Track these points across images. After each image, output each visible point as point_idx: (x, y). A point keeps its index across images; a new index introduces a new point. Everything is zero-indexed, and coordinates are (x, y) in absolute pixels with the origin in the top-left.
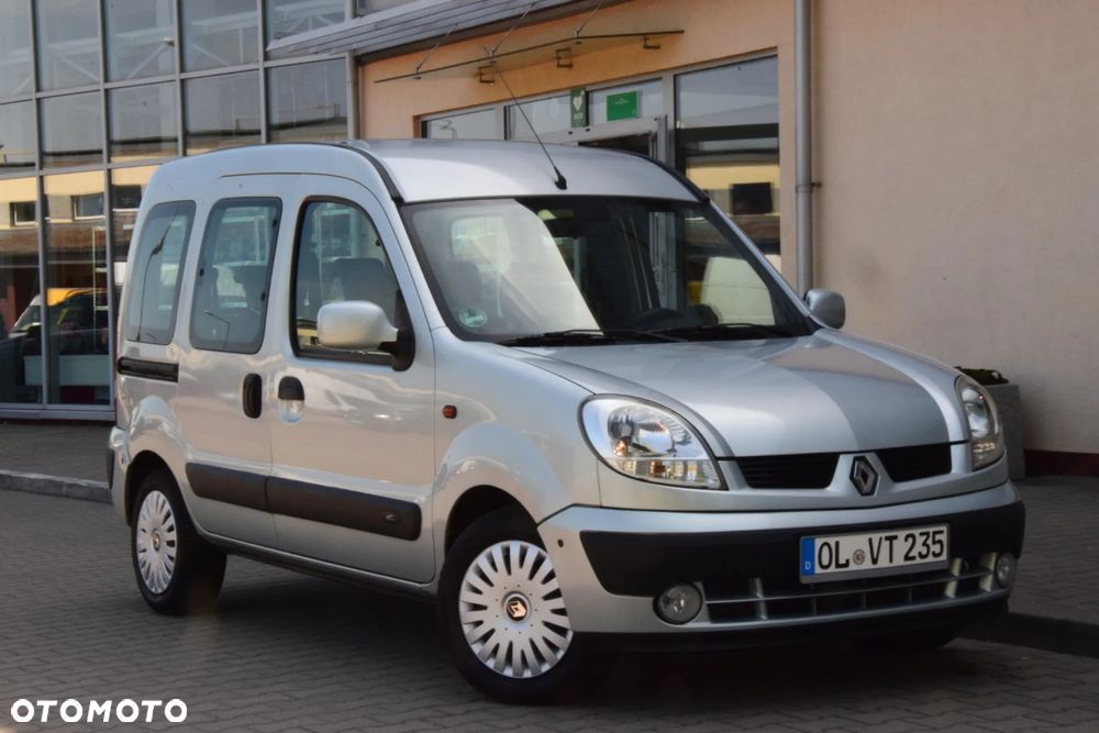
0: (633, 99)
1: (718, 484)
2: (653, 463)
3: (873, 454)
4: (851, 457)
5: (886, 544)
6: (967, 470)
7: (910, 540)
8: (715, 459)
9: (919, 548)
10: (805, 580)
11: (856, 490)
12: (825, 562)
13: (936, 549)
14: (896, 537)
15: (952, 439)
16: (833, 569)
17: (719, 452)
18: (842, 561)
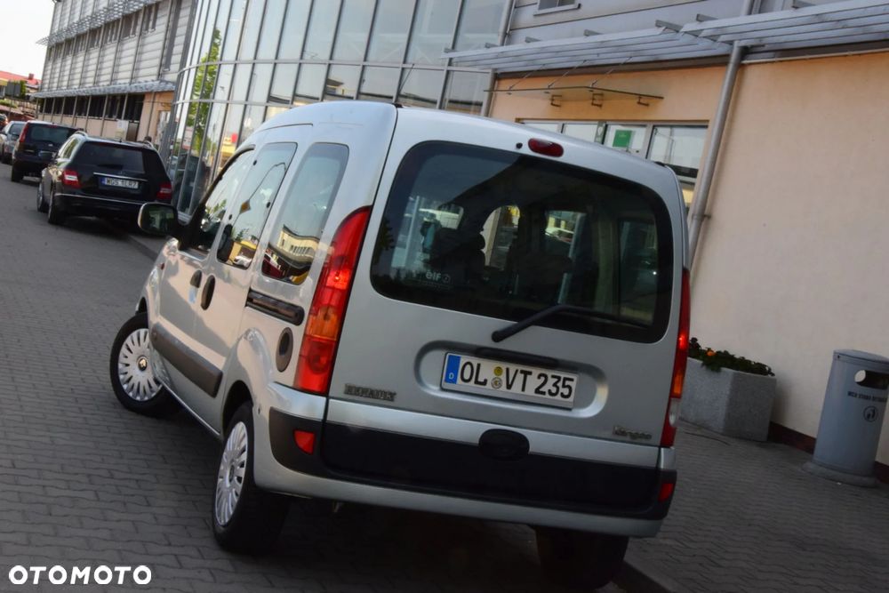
0: (629, 134)
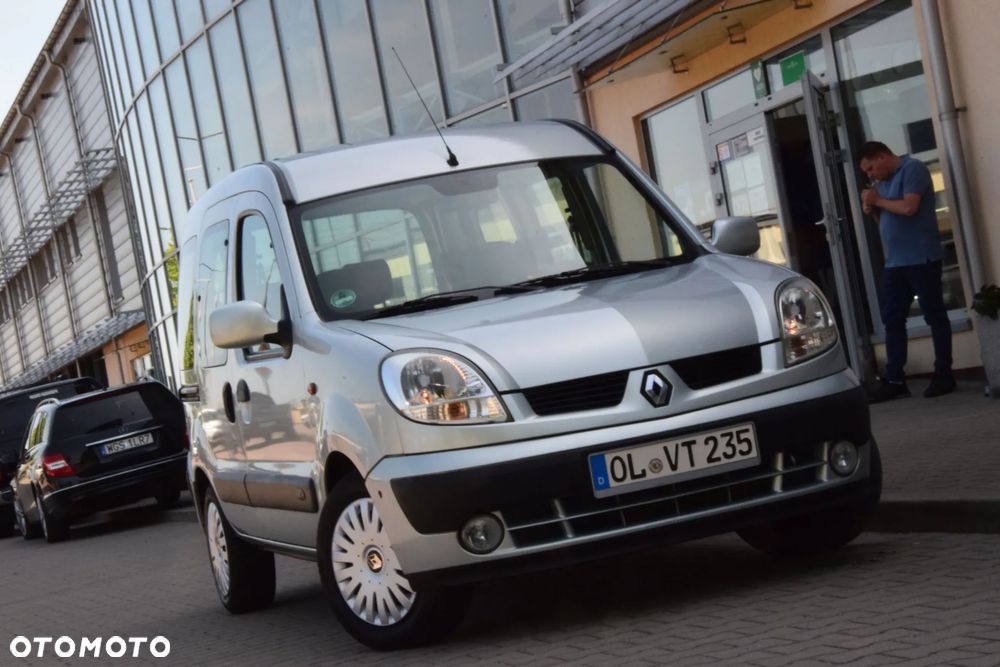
1: (505, 416)
2: (447, 406)
3: (667, 366)
4: (641, 373)
5: (684, 451)
6: (779, 368)
7: (711, 443)
8: (499, 394)
9: (722, 448)
10: (599, 494)
11: (648, 403)
12: (619, 474)
13: (744, 447)
14: (694, 442)
15: (761, 340)
16: (629, 480)
17: (502, 387)
18: (637, 472)
